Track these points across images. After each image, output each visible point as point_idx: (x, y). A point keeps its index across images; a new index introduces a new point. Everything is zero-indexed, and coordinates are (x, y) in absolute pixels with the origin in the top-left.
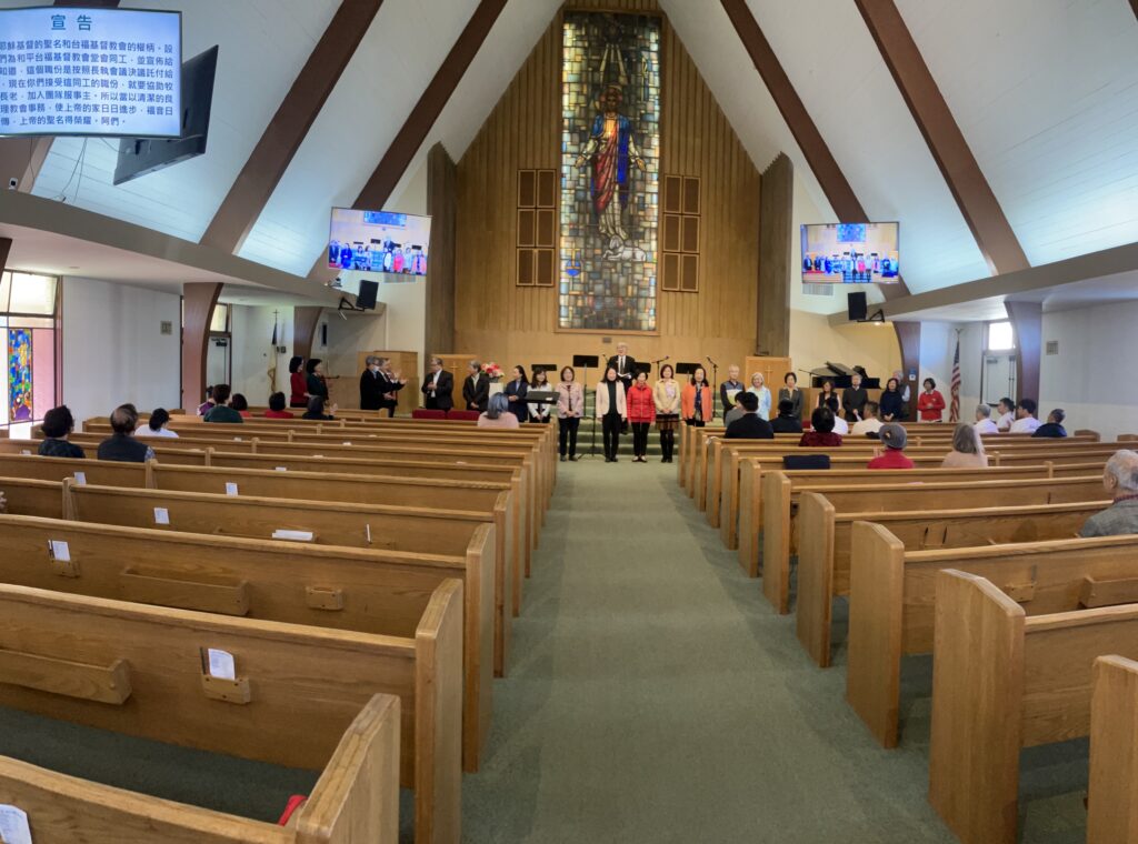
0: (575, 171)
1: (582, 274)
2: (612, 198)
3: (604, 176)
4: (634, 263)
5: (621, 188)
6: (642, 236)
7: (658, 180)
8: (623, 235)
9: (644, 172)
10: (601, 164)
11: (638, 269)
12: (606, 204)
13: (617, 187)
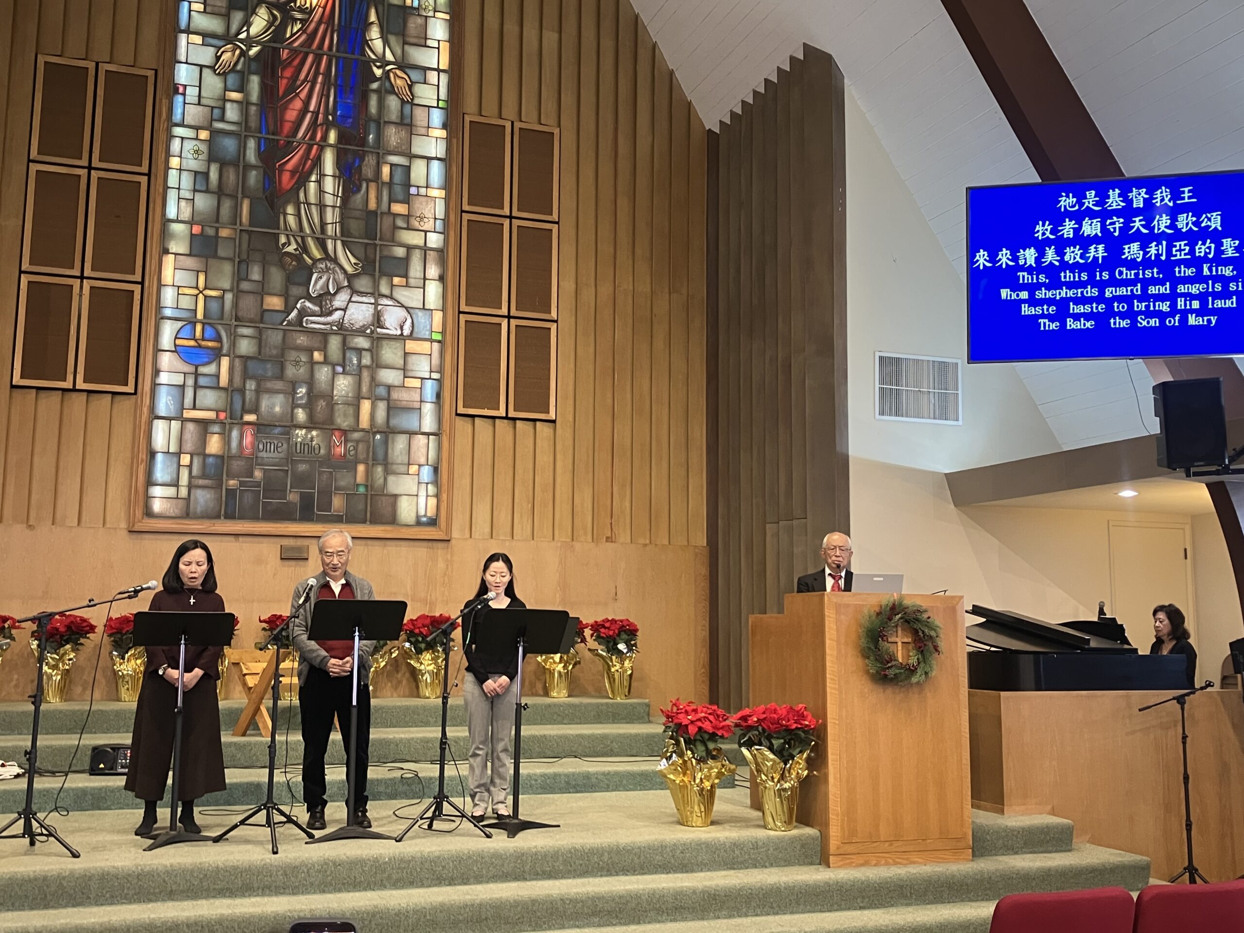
0: (213, 83)
1: (225, 362)
2: (318, 161)
3: (298, 104)
4: (377, 340)
5: (340, 138)
6: (402, 267)
7: (445, 126)
8: (347, 261)
9: (409, 102)
10: (288, 73)
11: (390, 354)
12: (302, 181)
13: (332, 137)
